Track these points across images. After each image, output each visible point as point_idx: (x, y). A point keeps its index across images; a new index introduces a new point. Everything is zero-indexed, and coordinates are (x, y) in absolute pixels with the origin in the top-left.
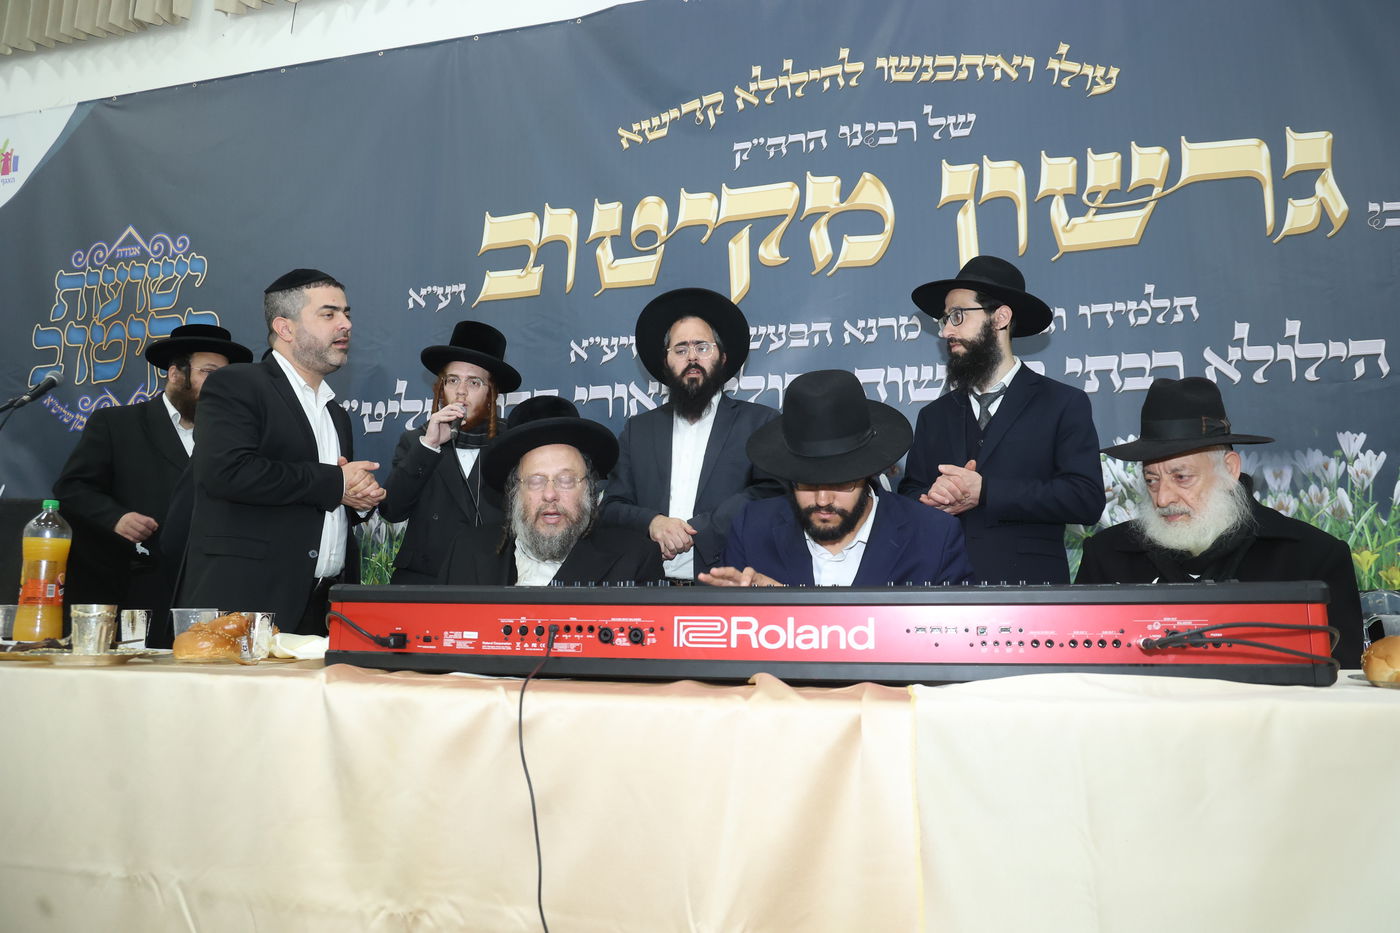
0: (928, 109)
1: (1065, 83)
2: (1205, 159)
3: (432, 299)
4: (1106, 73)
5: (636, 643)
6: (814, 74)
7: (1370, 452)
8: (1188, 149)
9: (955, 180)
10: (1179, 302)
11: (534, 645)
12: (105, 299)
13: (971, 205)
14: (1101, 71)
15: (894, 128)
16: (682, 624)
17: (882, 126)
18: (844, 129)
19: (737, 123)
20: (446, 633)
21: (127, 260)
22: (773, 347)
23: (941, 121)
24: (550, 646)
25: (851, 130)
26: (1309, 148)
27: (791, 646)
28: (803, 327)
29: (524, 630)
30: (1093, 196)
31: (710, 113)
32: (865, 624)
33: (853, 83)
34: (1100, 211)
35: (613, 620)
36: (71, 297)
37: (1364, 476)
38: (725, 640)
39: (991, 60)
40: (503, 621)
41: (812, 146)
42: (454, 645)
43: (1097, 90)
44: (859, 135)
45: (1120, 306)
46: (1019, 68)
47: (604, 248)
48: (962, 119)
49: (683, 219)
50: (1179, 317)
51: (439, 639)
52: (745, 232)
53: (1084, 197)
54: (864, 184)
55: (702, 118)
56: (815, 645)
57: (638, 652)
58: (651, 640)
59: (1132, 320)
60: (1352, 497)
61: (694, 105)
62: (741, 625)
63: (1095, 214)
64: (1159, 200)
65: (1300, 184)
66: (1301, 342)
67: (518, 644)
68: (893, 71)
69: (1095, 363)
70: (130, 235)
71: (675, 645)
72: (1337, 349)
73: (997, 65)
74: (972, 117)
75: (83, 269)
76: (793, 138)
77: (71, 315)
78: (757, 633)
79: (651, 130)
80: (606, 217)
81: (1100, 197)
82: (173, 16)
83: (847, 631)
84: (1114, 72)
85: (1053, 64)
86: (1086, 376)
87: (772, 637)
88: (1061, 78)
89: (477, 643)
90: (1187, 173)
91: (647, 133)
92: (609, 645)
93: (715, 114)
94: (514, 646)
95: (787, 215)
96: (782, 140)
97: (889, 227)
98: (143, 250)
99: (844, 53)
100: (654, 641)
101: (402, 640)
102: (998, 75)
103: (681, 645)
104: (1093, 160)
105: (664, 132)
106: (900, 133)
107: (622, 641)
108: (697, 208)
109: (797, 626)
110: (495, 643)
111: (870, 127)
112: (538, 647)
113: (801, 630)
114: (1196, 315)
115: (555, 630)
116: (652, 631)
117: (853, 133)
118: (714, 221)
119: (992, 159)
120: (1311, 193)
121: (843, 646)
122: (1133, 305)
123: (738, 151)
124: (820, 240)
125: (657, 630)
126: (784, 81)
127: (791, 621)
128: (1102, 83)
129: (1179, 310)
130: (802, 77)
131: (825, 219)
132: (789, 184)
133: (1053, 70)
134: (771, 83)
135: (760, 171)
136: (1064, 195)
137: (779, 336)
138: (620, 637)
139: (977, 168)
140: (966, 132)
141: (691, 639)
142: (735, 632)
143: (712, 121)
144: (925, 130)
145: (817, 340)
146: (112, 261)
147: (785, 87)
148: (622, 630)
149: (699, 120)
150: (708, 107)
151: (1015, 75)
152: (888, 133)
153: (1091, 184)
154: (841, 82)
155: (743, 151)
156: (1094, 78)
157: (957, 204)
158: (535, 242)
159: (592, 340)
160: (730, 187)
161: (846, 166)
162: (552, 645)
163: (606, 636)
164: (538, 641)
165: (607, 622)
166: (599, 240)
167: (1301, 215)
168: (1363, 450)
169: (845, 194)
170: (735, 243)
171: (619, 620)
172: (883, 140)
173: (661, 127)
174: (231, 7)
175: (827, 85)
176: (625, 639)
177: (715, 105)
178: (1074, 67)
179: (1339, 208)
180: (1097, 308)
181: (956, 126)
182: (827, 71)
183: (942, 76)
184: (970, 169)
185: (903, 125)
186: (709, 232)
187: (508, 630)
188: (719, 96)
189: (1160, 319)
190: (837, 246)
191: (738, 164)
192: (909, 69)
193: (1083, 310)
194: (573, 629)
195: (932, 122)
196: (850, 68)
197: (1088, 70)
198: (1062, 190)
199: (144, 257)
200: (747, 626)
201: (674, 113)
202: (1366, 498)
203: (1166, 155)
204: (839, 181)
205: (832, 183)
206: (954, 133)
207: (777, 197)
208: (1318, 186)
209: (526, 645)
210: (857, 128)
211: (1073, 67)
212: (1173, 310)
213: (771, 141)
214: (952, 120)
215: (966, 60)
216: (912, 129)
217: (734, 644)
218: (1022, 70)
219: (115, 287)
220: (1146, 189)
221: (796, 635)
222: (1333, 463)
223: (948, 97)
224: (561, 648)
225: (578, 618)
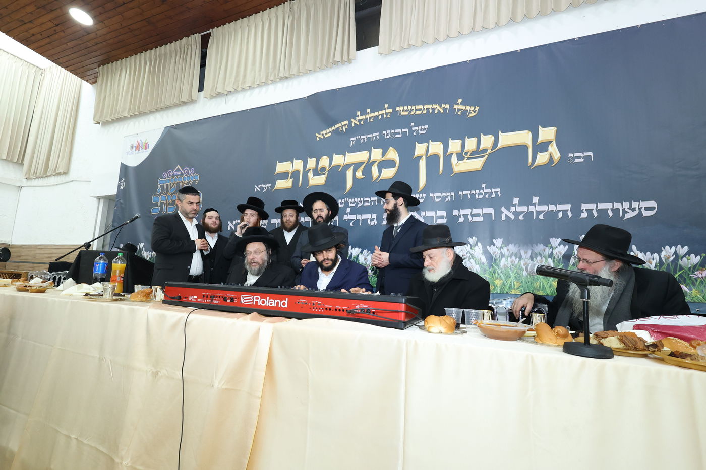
0: (412, 124)
2: (507, 139)
3: (262, 189)
4: (474, 109)
5: (232, 302)
6: (377, 114)
7: (562, 246)
8: (501, 135)
9: (420, 149)
10: (494, 190)
12: (171, 187)
13: (424, 157)
14: (472, 108)
15: (401, 131)
16: (244, 297)
17: (397, 131)
18: (385, 132)
19: (351, 131)
20: (190, 296)
21: (177, 176)
22: (359, 205)
23: (416, 128)
24: (212, 301)
25: (387, 132)
26: (547, 133)
27: (267, 305)
28: (368, 199)
29: (207, 296)
30: (467, 153)
31: (344, 128)
32: (285, 300)
33: (388, 116)
34: (469, 158)
35: (227, 295)
36: (162, 187)
37: (558, 254)
38: (252, 302)
39: (434, 106)
40: (203, 294)
41: (374, 138)
42: (191, 299)
43: (471, 115)
44: (389, 134)
45: (473, 192)
47: (310, 173)
48: (423, 127)
49: (334, 163)
50: (493, 196)
51: (188, 298)
52: (352, 167)
53: (464, 154)
54: (390, 151)
55: (341, 129)
56: (273, 305)
57: (232, 304)
59: (477, 197)
60: (554, 261)
61: (339, 125)
62: (256, 298)
63: (467, 159)
64: (489, 154)
65: (543, 147)
66: (538, 205)
67: (205, 300)
68: (401, 112)
69: (463, 212)
70: (178, 168)
72: (552, 207)
73: (436, 108)
74: (427, 127)
75: (166, 178)
76: (369, 136)
77: (162, 192)
78: (260, 301)
79: (326, 134)
80: (311, 163)
81: (469, 153)
82: (192, 100)
83: (281, 301)
84: (477, 108)
85: (456, 107)
86: (460, 216)
87: (263, 302)
88: (458, 112)
89: (197, 299)
90: (501, 144)
92: (226, 302)
93: (346, 129)
95: (364, 162)
96: (365, 136)
97: (397, 165)
98: (182, 172)
99: (386, 106)
100: (236, 301)
101: (180, 298)
102: (436, 111)
103: (242, 303)
104: (467, 140)
105: (330, 134)
106: (403, 133)
107: (229, 301)
108: (338, 160)
110: (201, 299)
111: (393, 131)
113: (270, 300)
114: (500, 195)
115: (214, 297)
116: (236, 298)
117: (387, 134)
118: (343, 164)
119: (432, 141)
120: (547, 150)
121: (279, 306)
122: (477, 192)
123: (351, 141)
124: (375, 170)
126: (367, 116)
127: (268, 298)
128: (473, 113)
129: (493, 193)
130: (373, 115)
131: (377, 163)
132: (366, 151)
133: (455, 109)
134: (363, 117)
135: (358, 148)
136: (457, 153)
137: (361, 202)
139: (427, 144)
140: (424, 132)
141: (244, 302)
142: (255, 300)
143: (345, 131)
144: (411, 131)
145: (372, 203)
146: (173, 176)
147: (367, 118)
148: (229, 298)
150: (343, 126)
151: (442, 111)
152: (399, 133)
153: (466, 149)
154: (385, 116)
155: (353, 141)
156: (470, 111)
157: (420, 157)
158: (291, 171)
160: (349, 152)
161: (384, 145)
163: (225, 300)
164: (210, 300)
166: (309, 170)
167: (542, 158)
168: (560, 245)
169: (383, 154)
170: (349, 171)
171: (229, 295)
172: (397, 136)
173: (329, 133)
174: (208, 96)
175: (380, 117)
177: (345, 125)
178: (463, 107)
179: (557, 155)
180: (465, 193)
181: (421, 130)
182: (381, 112)
183: (418, 112)
184: (425, 145)
185: (404, 130)
186: (341, 168)
187: (204, 296)
188: (346, 122)
189: (487, 197)
190: (380, 172)
191: (351, 145)
192: (407, 111)
193: (460, 193)
194: (218, 297)
195: (413, 129)
196: (388, 111)
197: (468, 108)
198: (456, 151)
199: (182, 175)
201: (333, 128)
202: (559, 262)
203: (493, 138)
204: (382, 150)
205: (380, 151)
206: (420, 132)
207: (362, 156)
208: (550, 147)
209: (208, 301)
210: (389, 132)
212: (492, 193)
213: (362, 137)
214: (420, 128)
215: (426, 106)
216: (407, 132)
217: (254, 304)
218: (445, 109)
219: (174, 184)
220: (485, 150)
221: (269, 302)
222: (547, 249)
223: (419, 120)
224: (215, 302)
225: (220, 294)
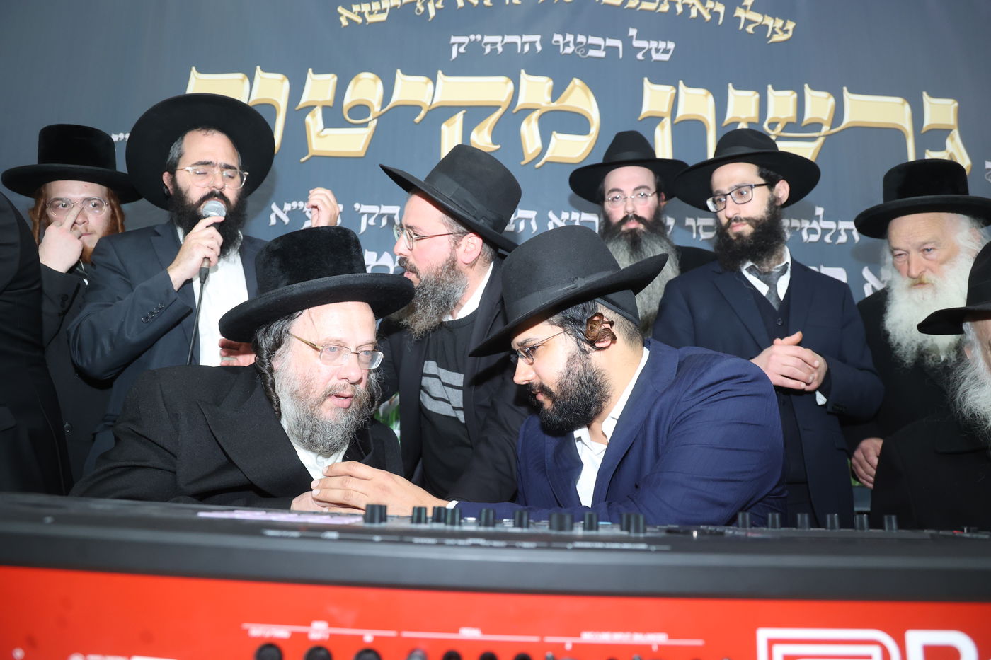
0: (633, 32)
1: (750, 29)
2: (862, 110)
4: (784, 25)
8: (849, 98)
9: (655, 98)
10: (842, 225)
13: (667, 122)
14: (779, 23)
15: (603, 43)
16: (779, 652)
17: (593, 40)
18: (558, 37)
19: (455, 17)
23: (644, 44)
25: (564, 39)
26: (941, 111)
30: (772, 126)
31: (431, 6)
35: (587, 637)
41: (527, 48)
43: (776, 38)
44: (571, 44)
45: (795, 223)
46: (711, 12)
47: (314, 116)
48: (662, 45)
49: (398, 97)
50: (843, 239)
52: (459, 117)
53: (765, 127)
54: (573, 89)
55: (422, 9)
59: (805, 237)
64: (828, 137)
65: (934, 139)
73: (693, 5)
74: (671, 45)
76: (508, 39)
79: (371, 13)
80: (319, 87)
81: (779, 127)
84: (791, 25)
85: (740, 13)
88: (746, 25)
90: (849, 119)
91: (366, 15)
93: (436, 9)
95: (499, 107)
96: (498, 39)
97: (594, 130)
102: (694, 14)
104: (772, 94)
105: (383, 17)
106: (607, 48)
108: (412, 90)
111: (581, 39)
114: (856, 238)
117: (566, 43)
118: (429, 103)
119: (687, 85)
120: (943, 148)
122: (806, 224)
123: (454, 44)
124: (530, 133)
128: (780, 33)
129: (843, 233)
131: (536, 115)
132: (503, 79)
133: (739, 18)
135: (474, 64)
139: (674, 91)
140: (666, 57)
143: (432, 13)
144: (630, 50)
145: (523, 226)
149: (419, 11)
151: (708, 17)
152: (597, 47)
153: (771, 115)
155: (460, 45)
156: (774, 28)
157: (656, 120)
159: (295, 204)
160: (446, 74)
161: (558, 70)
165: (568, 644)
166: (309, 108)
169: (556, 94)
170: (449, 126)
171: (605, 637)
172: (592, 53)
173: (381, 11)
181: (657, 50)
183: (646, 5)
184: (668, 90)
185: (611, 42)
186: (423, 113)
189: (827, 239)
190: (546, 141)
191: (454, 55)
195: (636, 44)
197: (769, 21)
198: (747, 118)
201: (395, 1)
203: (832, 101)
204: (551, 83)
205: (545, 83)
206: (655, 56)
207: (492, 90)
208: (948, 142)
210: (570, 38)
211: (757, 17)
212: (838, 232)
213: (488, 39)
214: (654, 44)
216: (617, 48)
218: (714, 14)
220: (816, 126)
223: (651, 24)
225: (484, 632)
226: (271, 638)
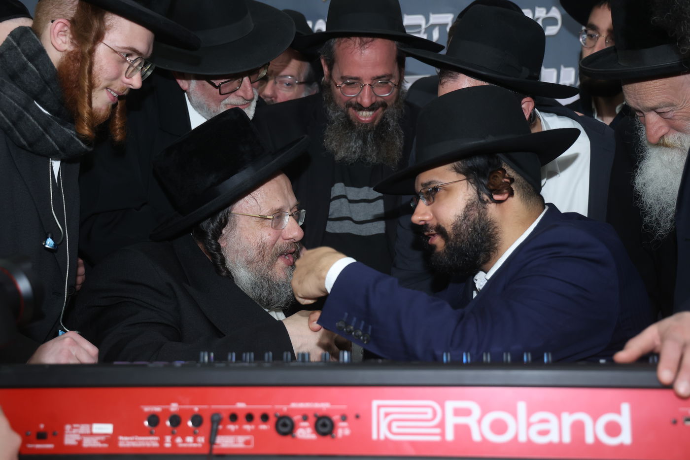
5: (324, 434)
11: (190, 439)
16: (383, 411)
20: (68, 427)
24: (211, 442)
27: (522, 438)
29: (176, 420)
32: (618, 411)
35: (294, 405)
38: (438, 431)
40: (147, 409)
42: (80, 442)
51: (59, 436)
56: (553, 438)
57: (326, 446)
58: (343, 430)
62: (458, 412)
67: (168, 438)
71: (374, 436)
78: (479, 422)
83: (595, 419)
87: (499, 427)
89: (111, 439)
92: (288, 439)
94: (162, 442)
100: (347, 432)
103: (382, 437)
107: (305, 432)
109: (530, 413)
110: (137, 438)
112: (195, 441)
113: (535, 418)
115: (217, 419)
116: (344, 418)
121: (589, 439)
125: (351, 417)
127: (522, 407)
138: (304, 428)
141: (395, 429)
142: (451, 421)
148: (305, 418)
162: (215, 439)
163: (285, 426)
164: (195, 435)
165: (285, 408)
171: (302, 405)
176: (309, 430)
187: (154, 420)
194: (242, 417)
200: (467, 412)
209: (179, 440)
217: (450, 436)
221: (529, 425)
224: (225, 442)
225: (247, 404)
226: (154, 412)
